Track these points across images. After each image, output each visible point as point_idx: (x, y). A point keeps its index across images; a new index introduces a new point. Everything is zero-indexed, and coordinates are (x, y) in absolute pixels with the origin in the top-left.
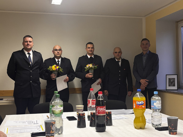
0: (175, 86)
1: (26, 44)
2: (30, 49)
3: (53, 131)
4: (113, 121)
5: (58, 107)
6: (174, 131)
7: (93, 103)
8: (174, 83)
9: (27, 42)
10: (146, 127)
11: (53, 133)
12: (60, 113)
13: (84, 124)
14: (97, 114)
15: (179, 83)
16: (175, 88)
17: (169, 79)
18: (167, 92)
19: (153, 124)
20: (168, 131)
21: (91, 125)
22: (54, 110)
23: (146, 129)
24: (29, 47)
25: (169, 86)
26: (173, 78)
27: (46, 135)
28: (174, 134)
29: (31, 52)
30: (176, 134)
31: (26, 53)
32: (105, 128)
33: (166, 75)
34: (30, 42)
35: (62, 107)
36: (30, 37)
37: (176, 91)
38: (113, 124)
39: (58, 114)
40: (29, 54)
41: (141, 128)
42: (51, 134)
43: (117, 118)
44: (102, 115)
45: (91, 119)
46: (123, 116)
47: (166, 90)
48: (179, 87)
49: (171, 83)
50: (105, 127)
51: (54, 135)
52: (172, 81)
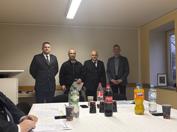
0: (165, 83)
1: (45, 49)
2: (48, 53)
3: (72, 114)
4: (117, 108)
5: (76, 96)
6: (167, 116)
7: (101, 95)
8: (164, 80)
9: (46, 47)
10: (144, 113)
11: (72, 116)
12: (77, 101)
13: (95, 110)
14: (106, 102)
15: (168, 81)
16: (165, 84)
17: (160, 77)
18: (159, 88)
19: (150, 111)
20: (163, 116)
21: (100, 112)
22: (73, 98)
23: (145, 114)
24: (48, 52)
25: (160, 83)
26: (163, 77)
27: (67, 117)
28: (168, 119)
29: (49, 55)
30: (169, 118)
31: (45, 56)
32: (112, 114)
33: (158, 74)
34: (48, 47)
35: (78, 96)
36: (48, 43)
37: (166, 87)
38: (118, 111)
39: (76, 101)
40: (47, 57)
41: (140, 114)
42: (71, 117)
43: (120, 107)
44: (109, 103)
45: (101, 106)
46: (124, 105)
47: (158, 86)
48: (168, 84)
49: (162, 80)
50: (112, 112)
51: (73, 118)
52: (162, 79)
